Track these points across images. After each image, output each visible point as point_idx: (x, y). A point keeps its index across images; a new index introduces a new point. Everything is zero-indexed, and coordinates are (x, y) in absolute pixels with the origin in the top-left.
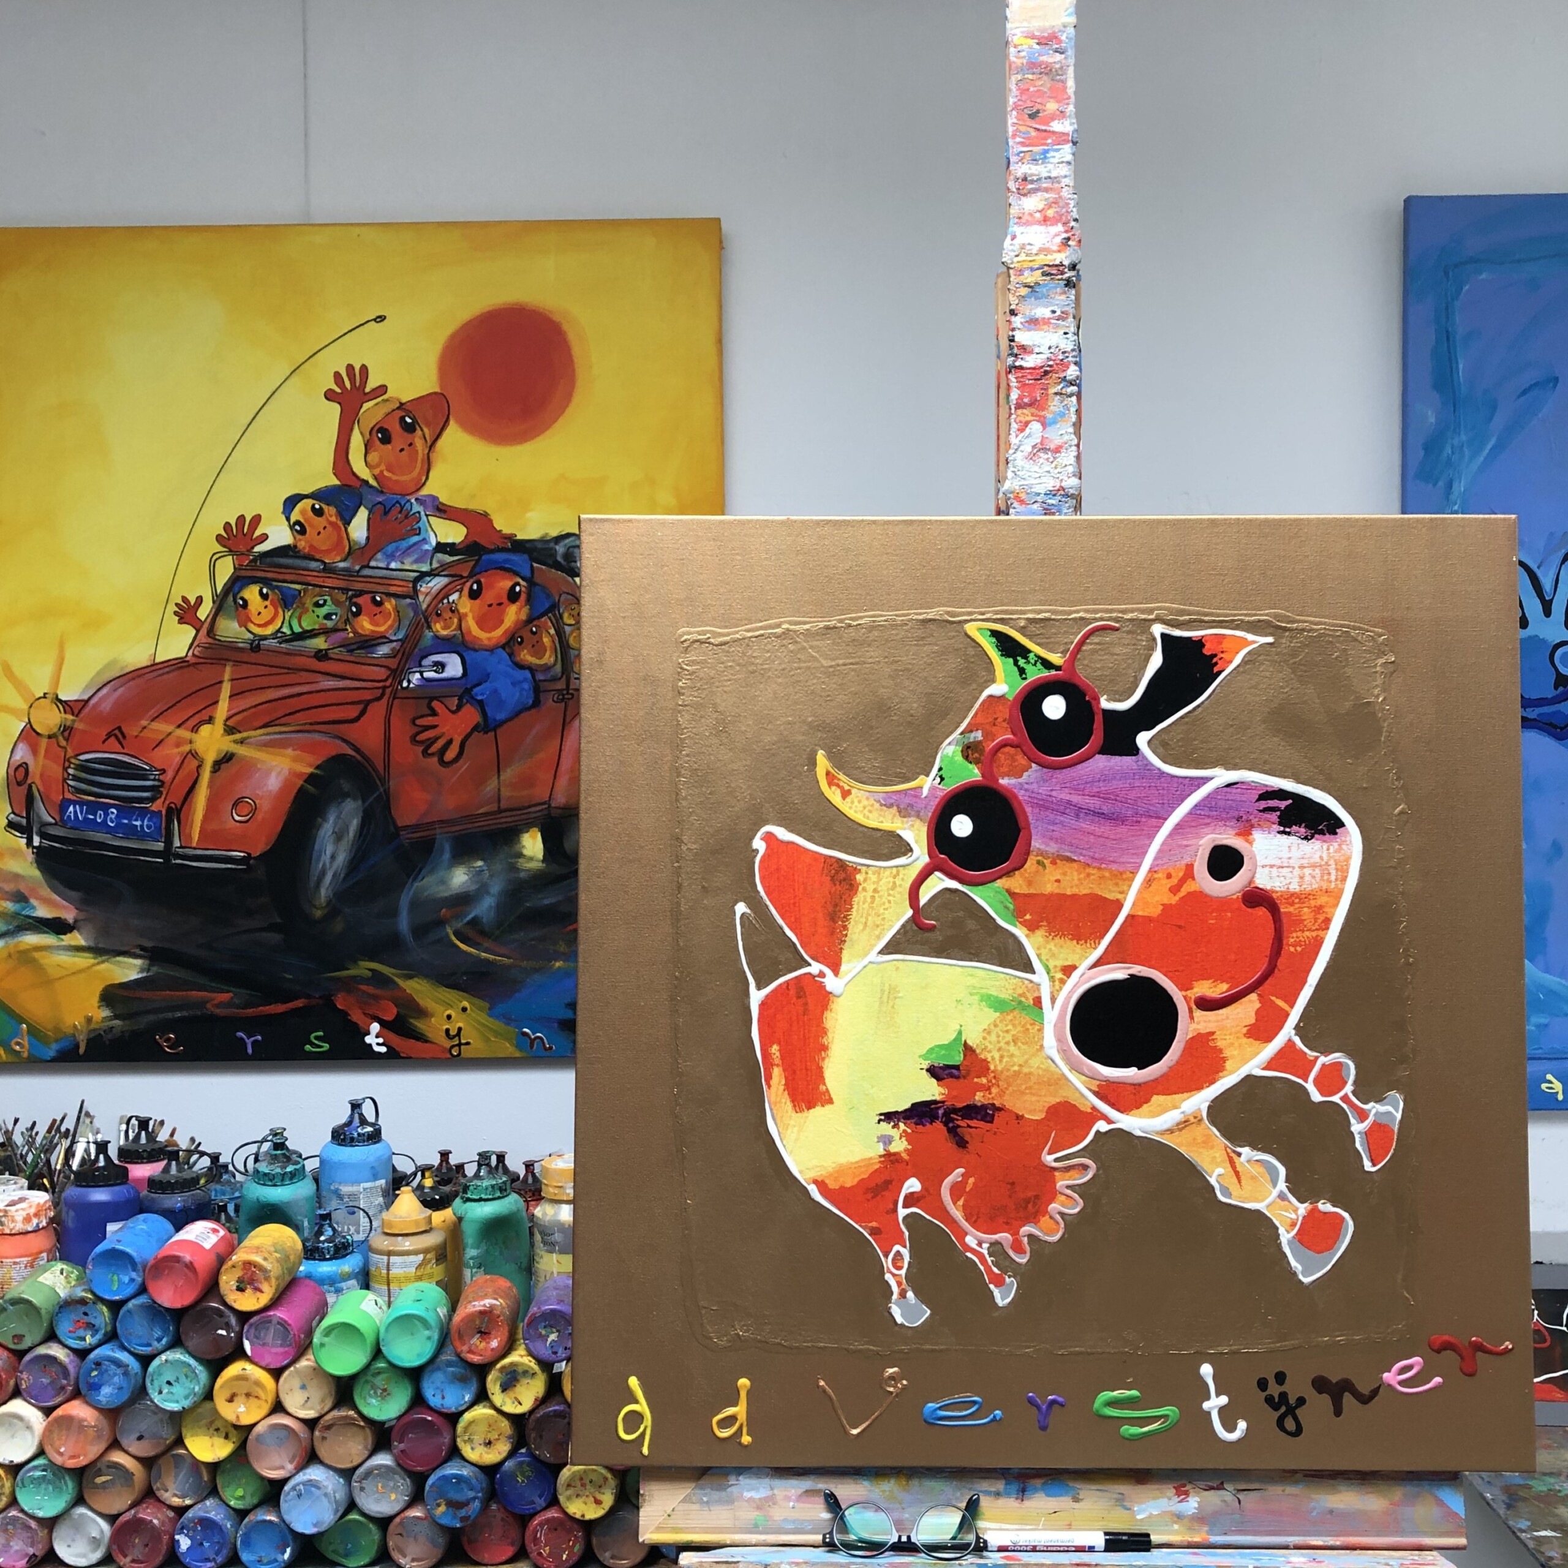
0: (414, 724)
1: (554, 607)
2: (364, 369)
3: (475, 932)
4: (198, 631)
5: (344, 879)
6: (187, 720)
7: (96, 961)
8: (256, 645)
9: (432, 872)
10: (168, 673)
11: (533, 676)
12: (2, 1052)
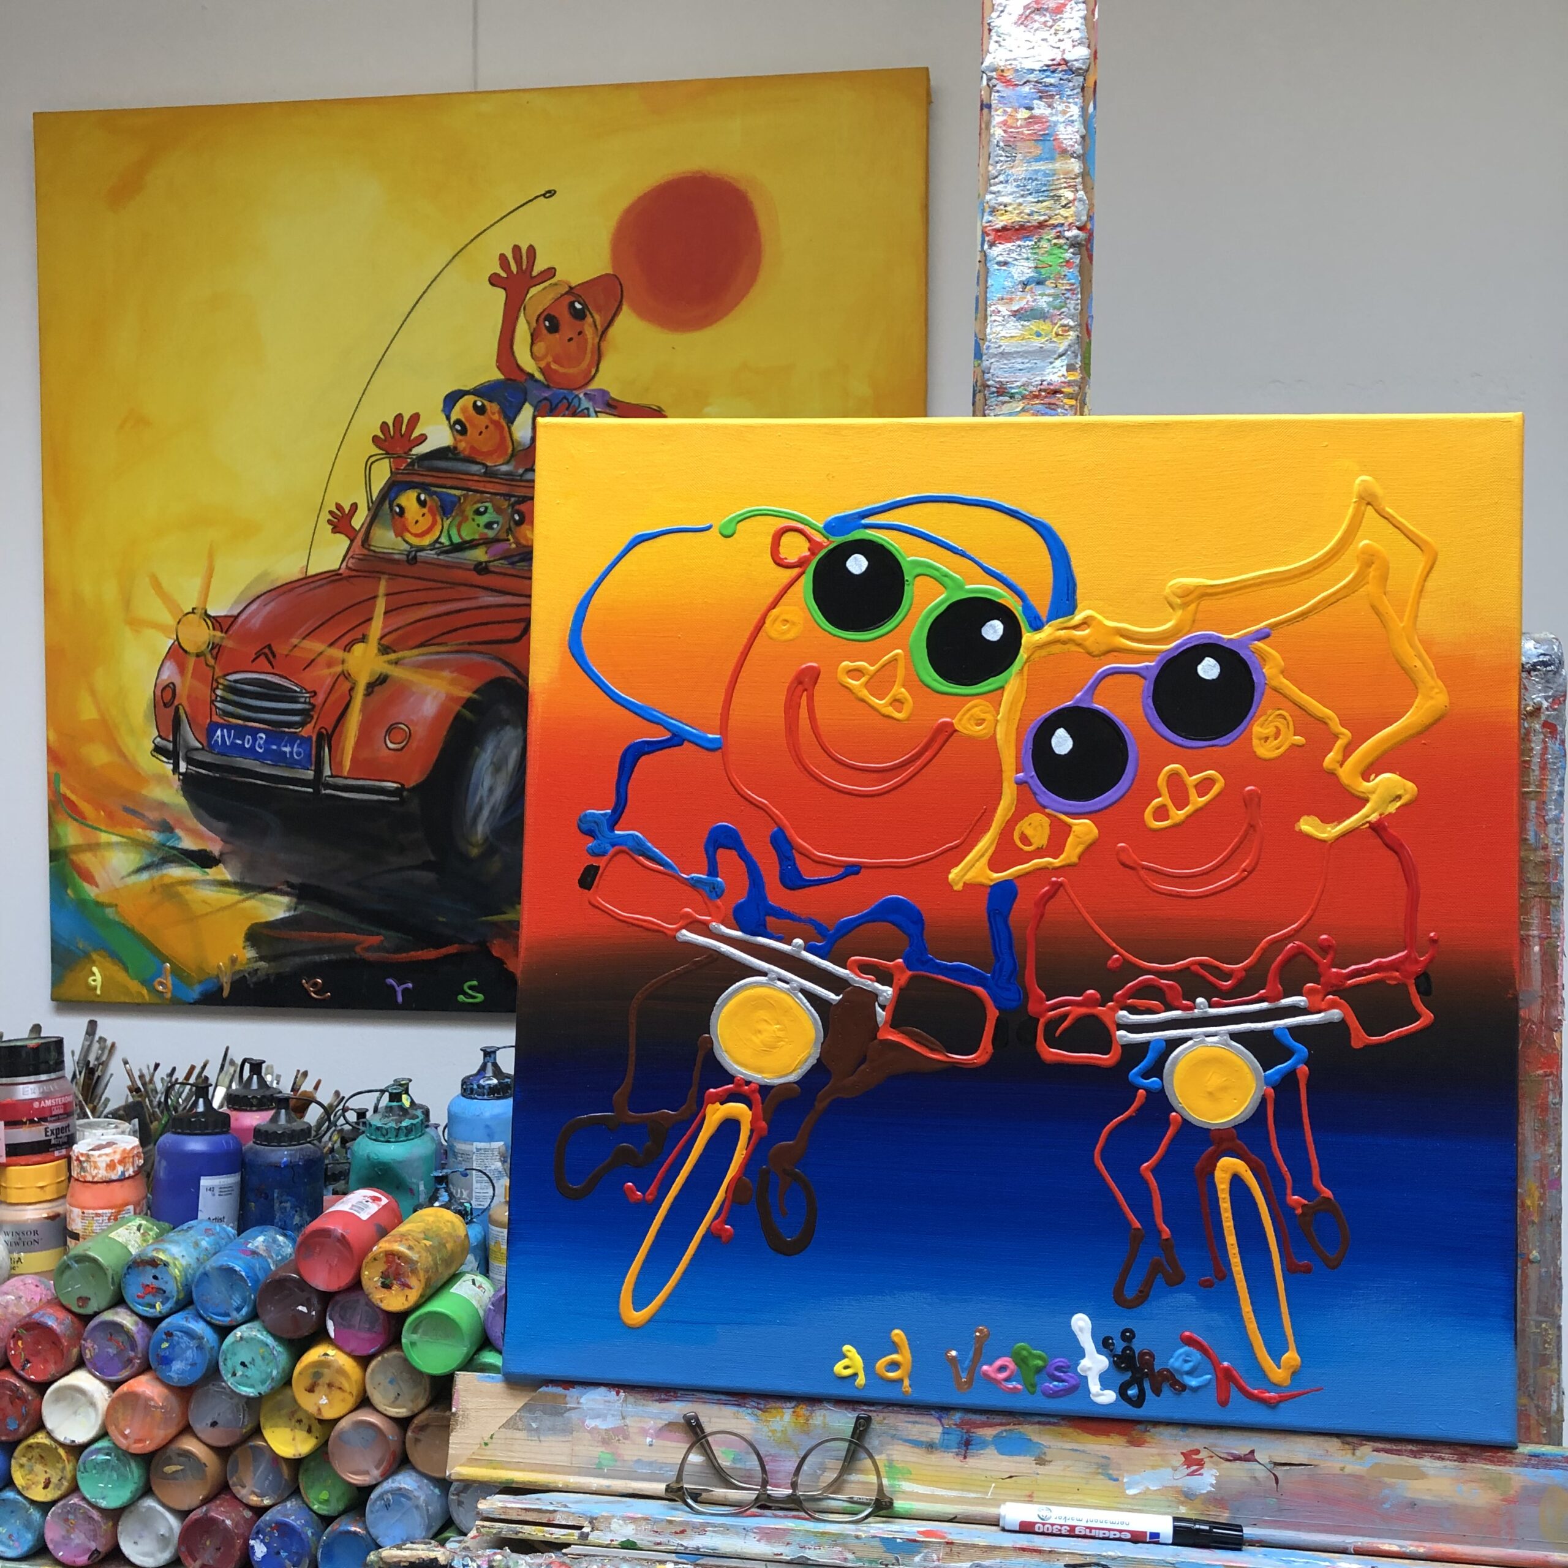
2: (532, 250)
4: (352, 541)
5: (502, 816)
6: (340, 637)
7: (242, 897)
8: (412, 558)
10: (319, 586)
12: (145, 992)
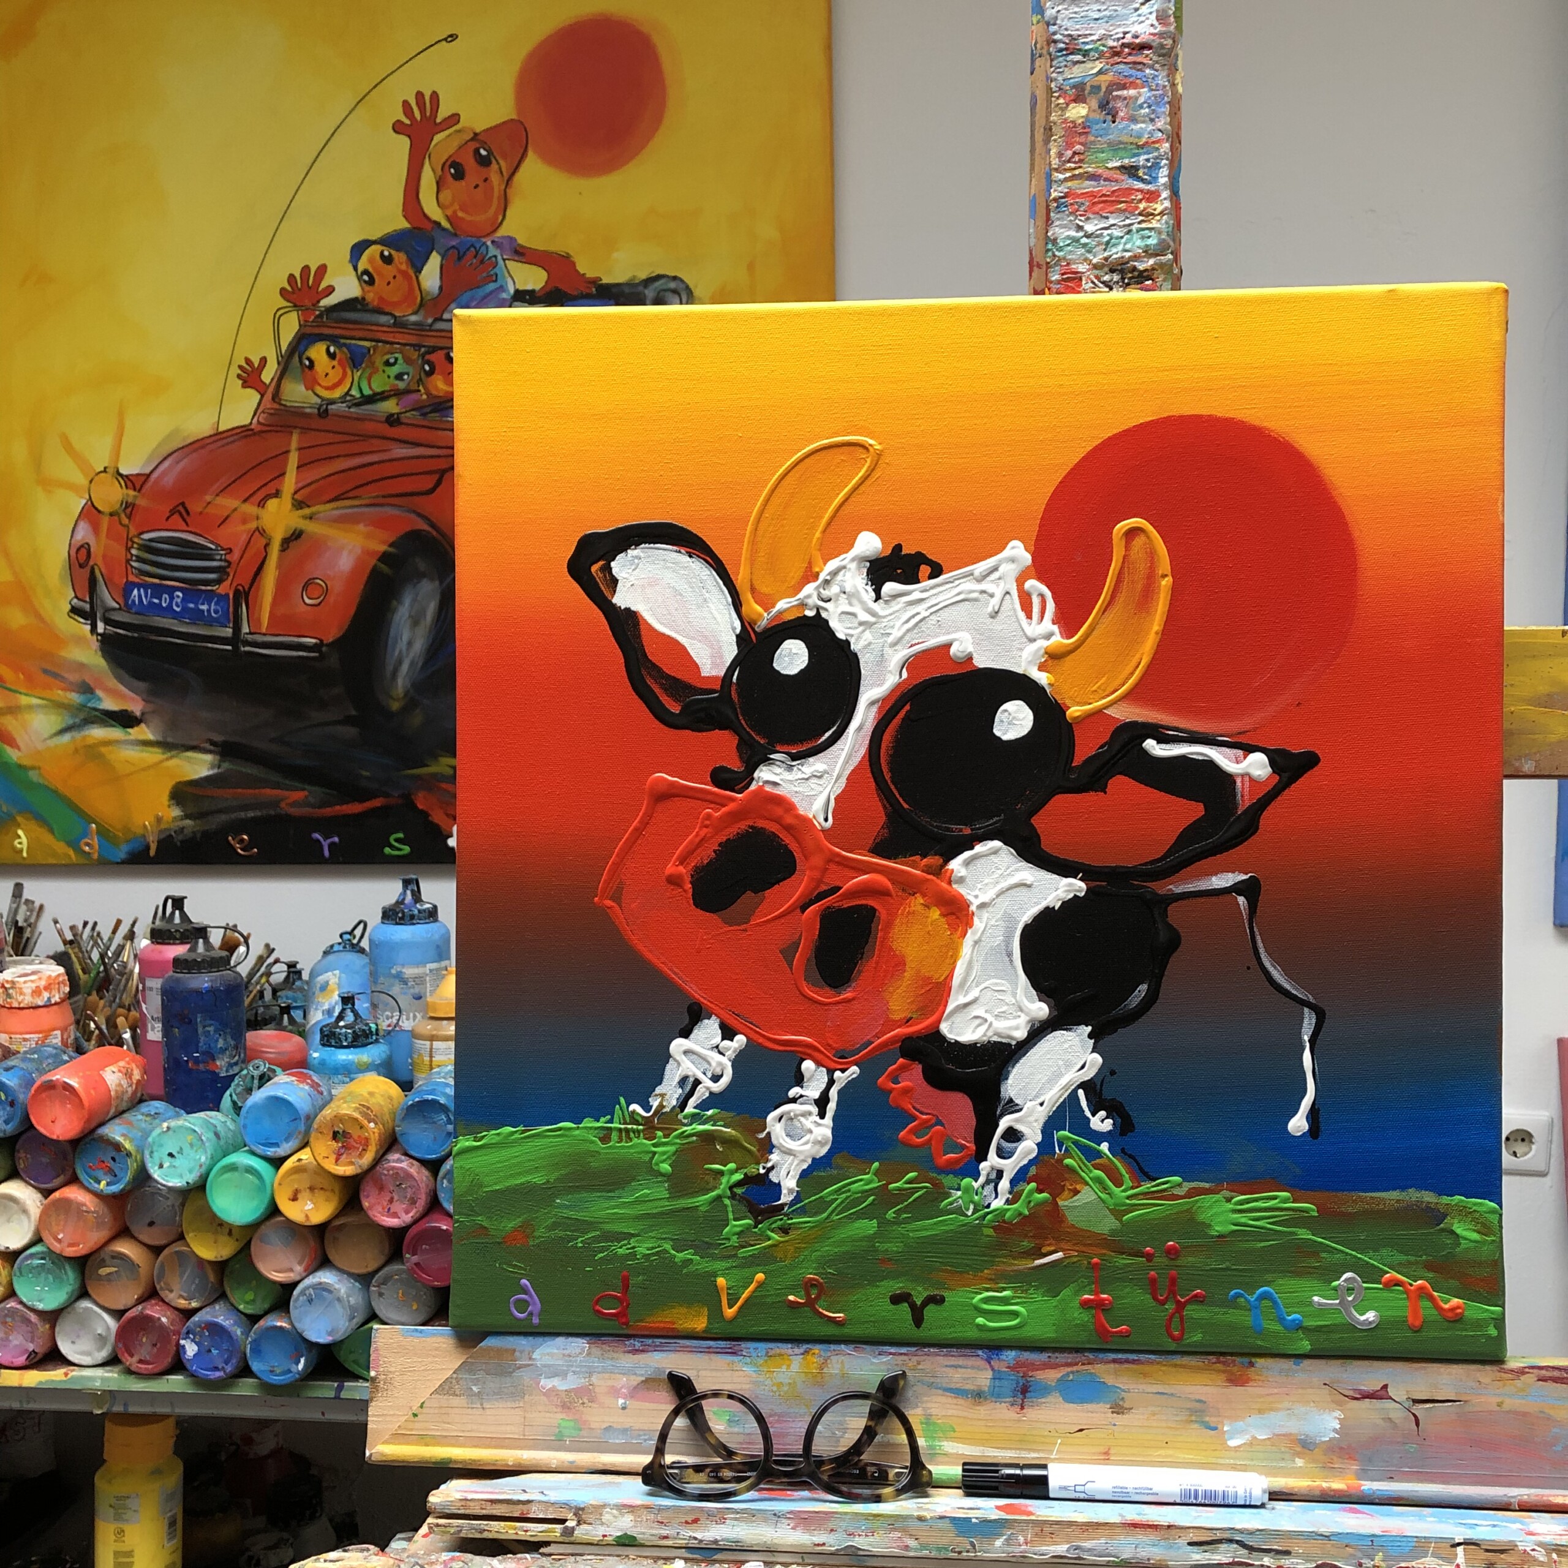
2: (435, 96)
4: (262, 396)
5: (422, 667)
6: (255, 492)
7: (165, 756)
8: (323, 412)
10: (231, 442)
12: (71, 853)
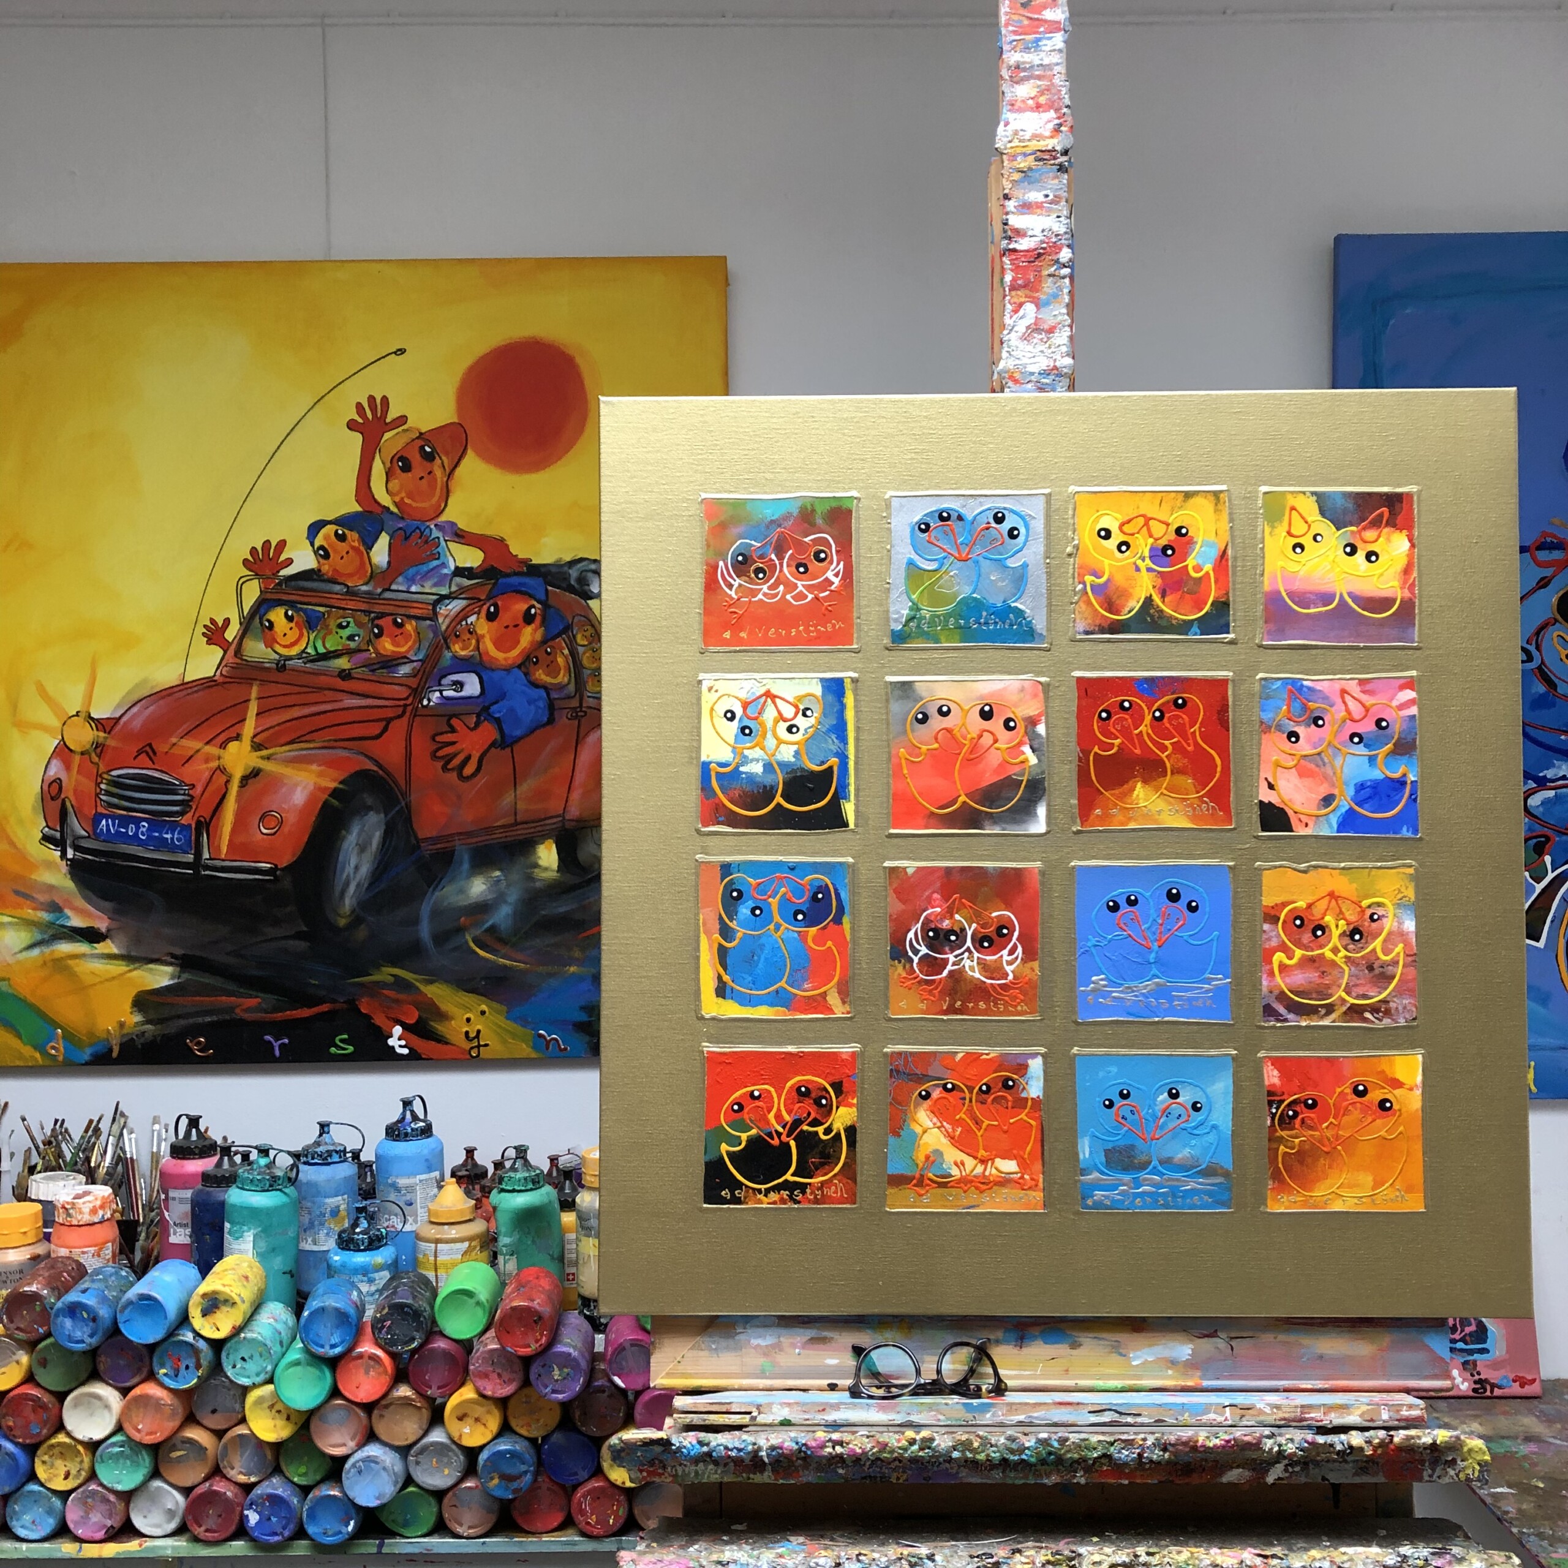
0: (434, 740)
1: (568, 628)
2: (385, 400)
3: (493, 938)
4: (225, 652)
5: (367, 889)
6: (216, 736)
7: (129, 968)
8: (281, 666)
9: (452, 880)
10: (196, 692)
11: (548, 694)
12: (38, 1055)
